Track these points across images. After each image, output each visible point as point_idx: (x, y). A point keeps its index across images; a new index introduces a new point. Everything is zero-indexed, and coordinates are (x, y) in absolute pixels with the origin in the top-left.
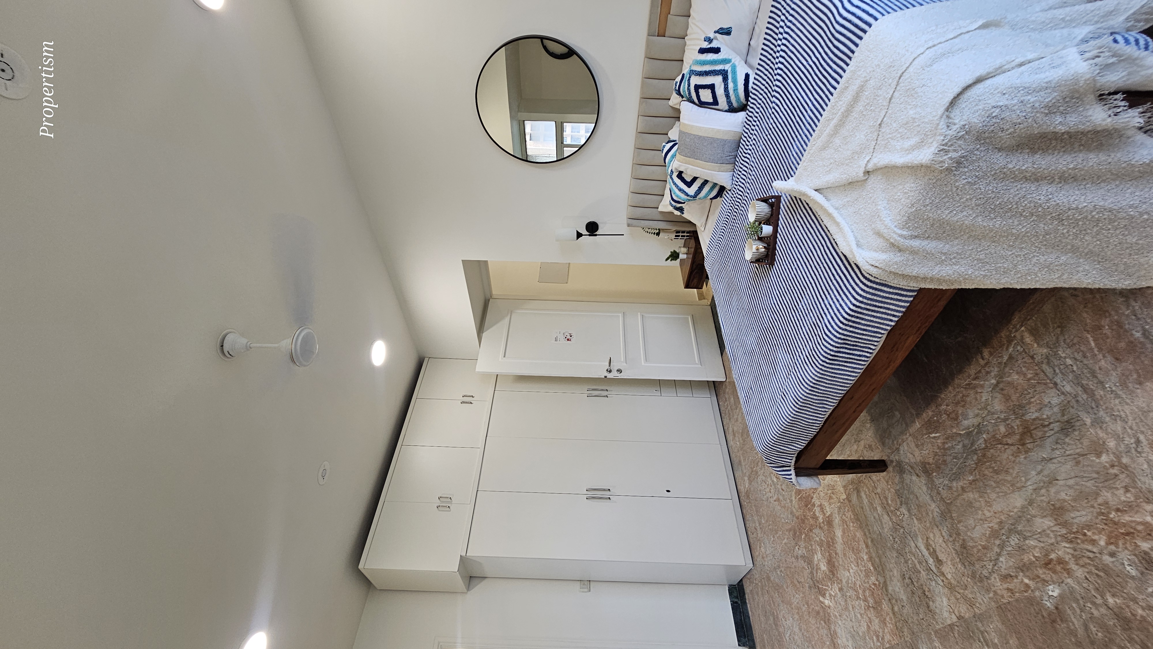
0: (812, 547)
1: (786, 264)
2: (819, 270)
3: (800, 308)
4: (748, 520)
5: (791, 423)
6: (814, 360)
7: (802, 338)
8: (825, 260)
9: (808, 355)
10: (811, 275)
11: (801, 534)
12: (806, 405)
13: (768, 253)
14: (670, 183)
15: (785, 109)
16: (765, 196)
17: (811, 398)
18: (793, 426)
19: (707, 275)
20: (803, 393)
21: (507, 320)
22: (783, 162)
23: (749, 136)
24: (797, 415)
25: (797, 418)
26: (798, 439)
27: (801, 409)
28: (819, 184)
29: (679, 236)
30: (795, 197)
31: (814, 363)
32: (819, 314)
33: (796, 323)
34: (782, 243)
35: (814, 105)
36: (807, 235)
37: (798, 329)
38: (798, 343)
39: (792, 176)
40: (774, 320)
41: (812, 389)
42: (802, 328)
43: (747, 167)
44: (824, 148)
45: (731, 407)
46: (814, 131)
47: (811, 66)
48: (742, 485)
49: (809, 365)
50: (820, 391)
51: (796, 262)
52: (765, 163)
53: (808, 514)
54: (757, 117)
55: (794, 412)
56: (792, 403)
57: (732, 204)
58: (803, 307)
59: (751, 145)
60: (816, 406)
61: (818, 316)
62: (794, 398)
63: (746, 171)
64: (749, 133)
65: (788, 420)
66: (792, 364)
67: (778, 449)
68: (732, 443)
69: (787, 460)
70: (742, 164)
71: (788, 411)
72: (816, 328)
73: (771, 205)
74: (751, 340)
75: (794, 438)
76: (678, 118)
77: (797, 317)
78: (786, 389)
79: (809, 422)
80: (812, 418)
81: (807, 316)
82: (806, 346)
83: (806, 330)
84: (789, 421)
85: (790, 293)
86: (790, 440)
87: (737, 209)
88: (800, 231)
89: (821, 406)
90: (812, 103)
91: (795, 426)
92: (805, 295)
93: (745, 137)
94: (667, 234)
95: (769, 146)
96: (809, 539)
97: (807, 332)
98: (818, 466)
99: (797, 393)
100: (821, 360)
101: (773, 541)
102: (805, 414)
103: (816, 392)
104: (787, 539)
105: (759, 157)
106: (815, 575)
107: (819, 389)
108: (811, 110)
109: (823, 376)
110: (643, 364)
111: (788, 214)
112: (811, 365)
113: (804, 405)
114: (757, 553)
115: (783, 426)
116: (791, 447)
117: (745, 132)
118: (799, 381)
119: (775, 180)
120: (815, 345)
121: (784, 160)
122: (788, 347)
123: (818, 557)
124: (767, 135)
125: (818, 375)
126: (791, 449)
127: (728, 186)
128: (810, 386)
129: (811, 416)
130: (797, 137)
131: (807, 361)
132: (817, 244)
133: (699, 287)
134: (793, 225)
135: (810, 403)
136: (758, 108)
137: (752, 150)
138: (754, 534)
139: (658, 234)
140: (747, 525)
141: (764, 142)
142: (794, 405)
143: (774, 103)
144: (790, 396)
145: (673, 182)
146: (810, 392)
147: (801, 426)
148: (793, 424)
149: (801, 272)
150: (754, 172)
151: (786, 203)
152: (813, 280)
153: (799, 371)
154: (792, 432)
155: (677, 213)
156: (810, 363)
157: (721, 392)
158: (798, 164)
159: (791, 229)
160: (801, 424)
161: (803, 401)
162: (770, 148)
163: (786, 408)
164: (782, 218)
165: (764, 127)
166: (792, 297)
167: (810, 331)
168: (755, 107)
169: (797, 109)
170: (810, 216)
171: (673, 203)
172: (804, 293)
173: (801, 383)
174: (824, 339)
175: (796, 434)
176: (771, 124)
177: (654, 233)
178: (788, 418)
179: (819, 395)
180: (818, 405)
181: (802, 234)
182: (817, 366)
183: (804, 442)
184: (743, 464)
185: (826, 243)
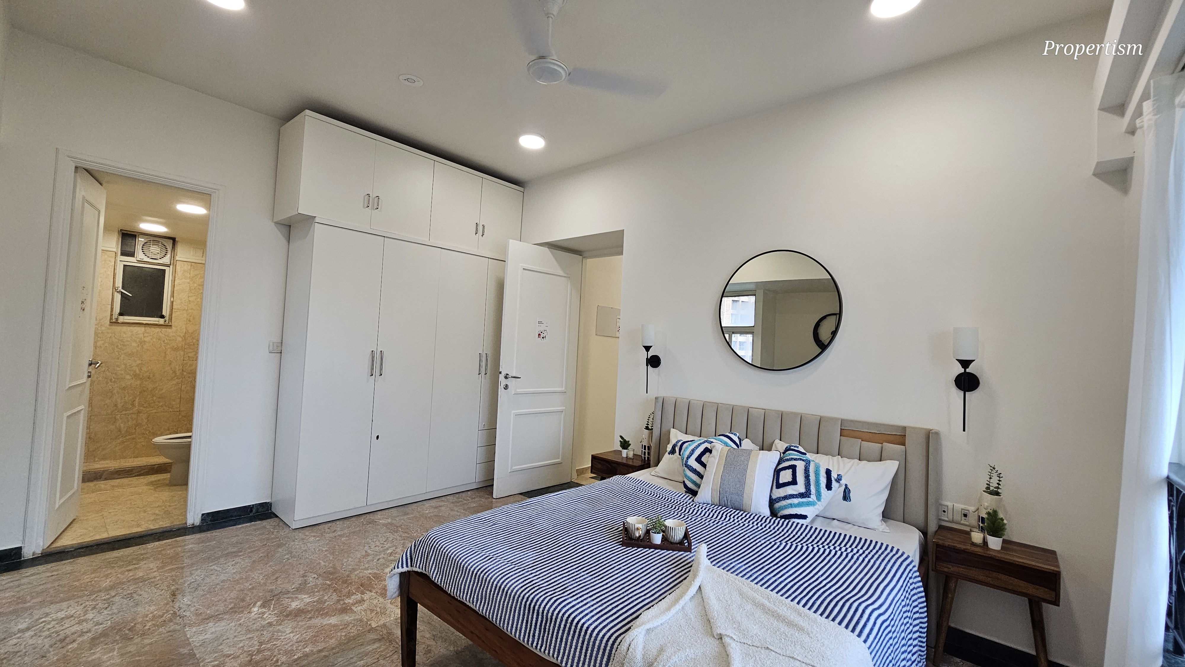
0: (317, 592)
1: (624, 559)
2: (621, 592)
3: (580, 573)
4: (344, 523)
5: (460, 567)
6: (529, 589)
7: (551, 576)
8: (631, 597)
9: (534, 582)
10: (615, 583)
11: (331, 580)
12: (480, 581)
13: (634, 539)
14: (700, 440)
15: (775, 555)
16: (691, 536)
17: (487, 587)
18: (457, 568)
19: (605, 479)
20: (493, 578)
21: (561, 273)
22: (724, 553)
23: (747, 519)
24: (469, 572)
25: (465, 573)
26: (443, 574)
27: (475, 576)
28: (706, 590)
29: (645, 449)
30: (691, 566)
31: (525, 589)
32: (576, 592)
33: (566, 569)
34: (644, 554)
35: (780, 583)
36: (655, 579)
37: (559, 572)
38: (545, 571)
39: (711, 562)
40: (566, 547)
41: (498, 588)
42: (560, 575)
43: (716, 518)
44: (741, 594)
45: (466, 503)
46: (757, 583)
47: (817, 579)
48: (382, 517)
49: (524, 584)
50: (495, 595)
51: (627, 568)
52: (722, 536)
53: (353, 588)
54: (765, 527)
55: (472, 569)
56: (482, 567)
57: (680, 503)
58: (582, 576)
59: (738, 521)
60: (479, 592)
61: (574, 591)
62: (488, 569)
63: (712, 517)
64: (749, 519)
65: (464, 563)
66: (523, 566)
67: (431, 553)
68: (427, 505)
69: (419, 562)
70: (719, 513)
71: (473, 563)
72: (562, 590)
73: (681, 543)
74: (544, 524)
75: (444, 569)
76: (762, 449)
77: (571, 570)
78: (496, 560)
79: (461, 585)
80: (466, 588)
81: (574, 580)
82: (543, 580)
83: (559, 580)
84: (462, 564)
85: (595, 563)
86: (441, 565)
87: (675, 508)
88: (658, 572)
89: (480, 597)
90: (782, 582)
91: (457, 571)
92: (595, 578)
93: (746, 516)
94: (647, 437)
95: (739, 539)
96: (325, 588)
97: (556, 581)
98: (411, 596)
99: (493, 572)
100: (529, 596)
101: (323, 550)
102: (470, 581)
103: (494, 592)
104: (324, 565)
105: (727, 530)
106: (286, 596)
107: (498, 594)
108: (776, 581)
109: (512, 598)
110: (513, 412)
111: (674, 559)
112: (524, 586)
113: (480, 579)
114: (307, 533)
115: (457, 558)
116: (434, 566)
117: (751, 515)
118: (505, 573)
119: (708, 545)
120: (545, 590)
121: (726, 554)
122: (540, 562)
123: (306, 599)
124: (748, 537)
125: (513, 594)
126: (432, 567)
127: (698, 499)
128: (501, 585)
129: (469, 587)
130: (749, 567)
131: (527, 581)
132: (647, 589)
133: (593, 469)
134: (663, 565)
135: (483, 586)
136: (774, 529)
137: (733, 523)
138: (329, 530)
139: (647, 428)
140: (338, 523)
141: (742, 535)
142: (480, 569)
143: (781, 544)
144: (490, 564)
145: (701, 444)
146: (494, 585)
147: (457, 577)
148: (460, 569)
149: (617, 574)
150: (712, 524)
151: (684, 557)
152: (610, 586)
153: (516, 574)
154: (451, 567)
155: (669, 448)
156: (525, 585)
157: (482, 494)
158: (723, 569)
159: (659, 563)
160: (459, 577)
161: (484, 579)
162: (736, 541)
163: (477, 561)
164: (670, 553)
165: (756, 534)
166: (591, 564)
167: (558, 584)
168: (775, 525)
169: (775, 567)
170: (673, 581)
171: (680, 443)
172: (597, 577)
173: (504, 576)
174: (551, 598)
175: (448, 572)
176: (760, 542)
177: (648, 424)
178: (466, 562)
179: (491, 595)
180: (480, 594)
181: (655, 574)
182: (522, 591)
183: (439, 580)
184: (405, 517)
185: (648, 598)
